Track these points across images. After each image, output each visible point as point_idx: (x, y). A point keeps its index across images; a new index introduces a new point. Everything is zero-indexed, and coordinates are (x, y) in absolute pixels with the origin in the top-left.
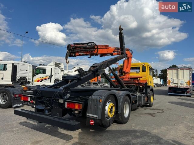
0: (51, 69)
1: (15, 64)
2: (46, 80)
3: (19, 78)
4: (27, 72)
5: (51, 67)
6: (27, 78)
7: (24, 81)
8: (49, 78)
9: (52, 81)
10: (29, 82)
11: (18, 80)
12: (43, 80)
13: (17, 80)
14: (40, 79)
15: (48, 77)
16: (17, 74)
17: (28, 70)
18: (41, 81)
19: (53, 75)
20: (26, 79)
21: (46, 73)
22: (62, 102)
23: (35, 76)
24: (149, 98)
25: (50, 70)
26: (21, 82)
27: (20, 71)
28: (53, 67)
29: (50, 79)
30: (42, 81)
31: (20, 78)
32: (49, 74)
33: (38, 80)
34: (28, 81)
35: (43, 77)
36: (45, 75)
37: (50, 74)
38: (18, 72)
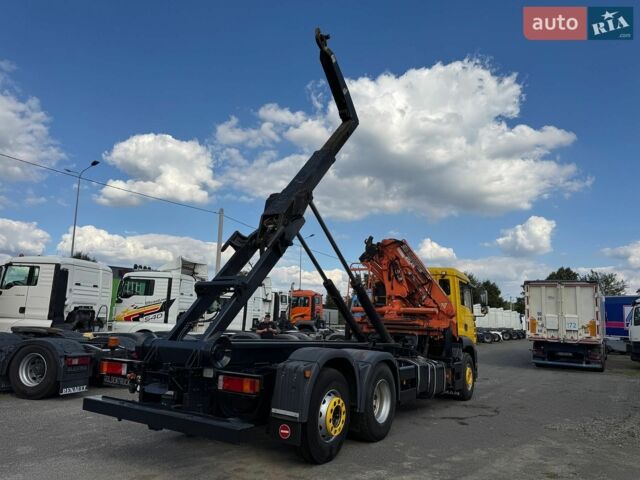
0: (170, 280)
1: (62, 267)
2: (151, 316)
3: (72, 309)
4: (95, 289)
5: (169, 275)
6: (96, 309)
7: (85, 318)
8: (161, 310)
9: (169, 319)
10: (101, 323)
11: (70, 314)
12: (142, 315)
13: (66, 315)
14: (132, 311)
15: (159, 306)
16: (67, 296)
17: (100, 285)
18: (136, 320)
19: (173, 300)
20: (94, 312)
21: (151, 294)
22: (211, 376)
23: (120, 301)
24: (458, 375)
25: (167, 284)
26: (76, 322)
27: (78, 287)
28: (176, 274)
29: (163, 313)
30: (141, 319)
31: (76, 308)
32: (160, 298)
33: (126, 315)
34: (99, 319)
35: (144, 305)
36: (149, 298)
37: (165, 297)
38: (71, 290)
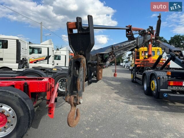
0: (48, 48)
1: (19, 41)
2: (42, 61)
4: (26, 51)
5: (47, 46)
6: (27, 59)
8: (45, 59)
9: (49, 62)
12: (37, 61)
14: (33, 60)
16: (21, 53)
17: (27, 49)
18: (35, 63)
19: (50, 56)
25: (47, 50)
28: (50, 46)
29: (47, 60)
30: (37, 63)
31: (23, 59)
32: (45, 55)
33: (31, 61)
35: (38, 57)
36: (40, 55)
37: (47, 55)
38: (22, 51)
